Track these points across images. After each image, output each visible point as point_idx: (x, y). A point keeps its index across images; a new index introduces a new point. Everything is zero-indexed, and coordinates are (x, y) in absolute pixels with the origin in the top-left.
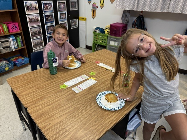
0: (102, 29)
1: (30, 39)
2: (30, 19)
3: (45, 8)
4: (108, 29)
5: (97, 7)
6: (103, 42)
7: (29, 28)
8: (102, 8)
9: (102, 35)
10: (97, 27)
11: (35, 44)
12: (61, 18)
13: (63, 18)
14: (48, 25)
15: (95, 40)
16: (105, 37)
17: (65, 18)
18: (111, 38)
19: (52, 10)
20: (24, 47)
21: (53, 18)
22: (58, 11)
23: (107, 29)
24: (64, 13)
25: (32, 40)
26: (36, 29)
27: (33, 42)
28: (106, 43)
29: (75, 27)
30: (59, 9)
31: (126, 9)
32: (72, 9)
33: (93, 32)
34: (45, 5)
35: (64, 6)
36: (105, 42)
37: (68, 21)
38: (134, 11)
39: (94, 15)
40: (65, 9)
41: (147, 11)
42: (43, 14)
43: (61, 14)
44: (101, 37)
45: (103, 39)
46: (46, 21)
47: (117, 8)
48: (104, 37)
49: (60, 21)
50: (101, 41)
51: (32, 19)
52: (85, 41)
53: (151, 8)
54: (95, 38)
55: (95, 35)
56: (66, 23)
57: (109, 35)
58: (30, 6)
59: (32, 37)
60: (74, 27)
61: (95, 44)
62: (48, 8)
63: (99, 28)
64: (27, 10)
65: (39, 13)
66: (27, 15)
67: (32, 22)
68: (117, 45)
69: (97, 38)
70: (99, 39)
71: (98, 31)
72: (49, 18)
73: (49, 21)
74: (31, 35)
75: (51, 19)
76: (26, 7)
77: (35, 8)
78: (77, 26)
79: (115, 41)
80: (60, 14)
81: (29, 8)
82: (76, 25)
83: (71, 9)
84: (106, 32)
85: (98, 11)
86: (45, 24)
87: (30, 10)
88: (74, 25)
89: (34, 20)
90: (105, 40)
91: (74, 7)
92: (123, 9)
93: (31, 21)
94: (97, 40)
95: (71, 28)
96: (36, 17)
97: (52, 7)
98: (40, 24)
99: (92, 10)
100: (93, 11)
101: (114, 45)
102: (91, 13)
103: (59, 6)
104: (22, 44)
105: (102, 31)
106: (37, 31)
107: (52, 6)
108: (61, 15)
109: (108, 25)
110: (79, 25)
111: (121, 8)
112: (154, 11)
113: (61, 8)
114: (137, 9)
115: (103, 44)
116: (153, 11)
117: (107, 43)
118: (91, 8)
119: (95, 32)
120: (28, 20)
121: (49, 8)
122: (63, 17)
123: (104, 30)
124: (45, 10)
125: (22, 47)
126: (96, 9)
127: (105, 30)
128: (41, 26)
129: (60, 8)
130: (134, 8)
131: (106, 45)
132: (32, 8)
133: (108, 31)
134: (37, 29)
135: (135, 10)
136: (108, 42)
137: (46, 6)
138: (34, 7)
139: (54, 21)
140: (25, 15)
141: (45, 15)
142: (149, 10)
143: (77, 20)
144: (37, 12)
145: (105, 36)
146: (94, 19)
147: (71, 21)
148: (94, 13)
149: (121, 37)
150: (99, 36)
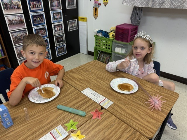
0: (106, 32)
1: (13, 46)
2: (9, 20)
3: (32, 6)
4: (113, 31)
5: (100, 4)
6: (106, 48)
7: (10, 32)
8: (105, 6)
9: (105, 39)
10: (100, 30)
11: (19, 53)
12: (54, 19)
13: (57, 19)
14: (37, 28)
15: (97, 45)
16: (109, 42)
17: (60, 18)
18: (116, 43)
19: (42, 9)
20: (5, 57)
21: (44, 19)
22: (50, 10)
23: (111, 31)
24: (59, 13)
25: (15, 47)
26: (20, 33)
27: (17, 50)
28: (110, 50)
29: (74, 29)
30: (52, 8)
31: (137, 6)
32: (70, 7)
33: (95, 36)
34: (31, 2)
35: (59, 3)
36: (109, 48)
37: (64, 22)
38: (147, 7)
39: (96, 14)
40: (60, 7)
41: (167, 8)
42: (29, 13)
43: (55, 13)
44: (104, 41)
45: (107, 45)
46: (33, 23)
47: (125, 4)
48: (107, 42)
49: (53, 22)
50: (104, 47)
51: (12, 21)
52: (86, 46)
53: (172, 4)
54: (97, 43)
55: (97, 40)
56: (61, 24)
57: (114, 40)
58: (10, 4)
59: (14, 44)
60: (72, 29)
61: (97, 50)
62: (35, 6)
63: (102, 31)
64: (4, 9)
65: (22, 12)
66: (5, 16)
67: (13, 24)
68: (125, 53)
69: (99, 44)
70: (102, 44)
71: (100, 35)
72: (38, 19)
73: (38, 23)
74: (13, 41)
75: (40, 20)
76: (3, 4)
77: (17, 6)
78: (76, 28)
79: (122, 47)
80: (53, 13)
81: (8, 6)
82: (75, 26)
83: (68, 7)
84: (111, 35)
85: (101, 9)
86: (33, 26)
87: (9, 9)
88: (72, 27)
89: (16, 22)
90: (109, 45)
91: (71, 5)
92: (132, 5)
93: (11, 23)
94: (99, 46)
95: (69, 31)
96: (20, 18)
97: (41, 5)
98: (26, 27)
99: (93, 8)
100: (95, 10)
101: (120, 52)
102: (92, 11)
103: (51, 3)
104: (2, 53)
105: (106, 34)
106: (22, 36)
107: (41, 3)
108: (54, 15)
109: (113, 27)
110: (79, 27)
111: (130, 5)
112: (178, 8)
113: (55, 6)
114: (152, 5)
115: (107, 50)
116: (176, 7)
117: (112, 50)
118: (93, 6)
119: (96, 36)
120: (7, 23)
121: (38, 6)
122: (57, 17)
123: (108, 33)
124: (32, 9)
125: (2, 56)
126: (99, 7)
127: (110, 33)
128: (27, 29)
129: (52, 6)
130: (148, 4)
131: (110, 52)
132: (12, 6)
133: (113, 35)
134: (22, 34)
135: (150, 7)
136: (113, 48)
137: (33, 3)
138: (15, 5)
139: (45, 23)
140: (3, 15)
141: (32, 15)
142: (171, 6)
143: (76, 20)
144: (19, 11)
145: (109, 40)
146: (96, 19)
147: (69, 22)
148: (96, 12)
149: (130, 43)
150: (101, 41)
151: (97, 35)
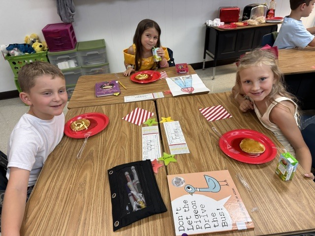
0: (25, 44)
9: (31, 56)
10: (11, 45)
16: (42, 59)
33: (5, 58)
48: (38, 59)
54: (16, 68)
55: (14, 63)
68: (76, 66)
71: (16, 53)
84: (37, 47)
101: (68, 67)
105: (28, 48)
119: (9, 57)
123: (29, 45)
133: (41, 46)
145: (41, 56)
149: (76, 48)
150: (24, 62)
151: (9, 55)
